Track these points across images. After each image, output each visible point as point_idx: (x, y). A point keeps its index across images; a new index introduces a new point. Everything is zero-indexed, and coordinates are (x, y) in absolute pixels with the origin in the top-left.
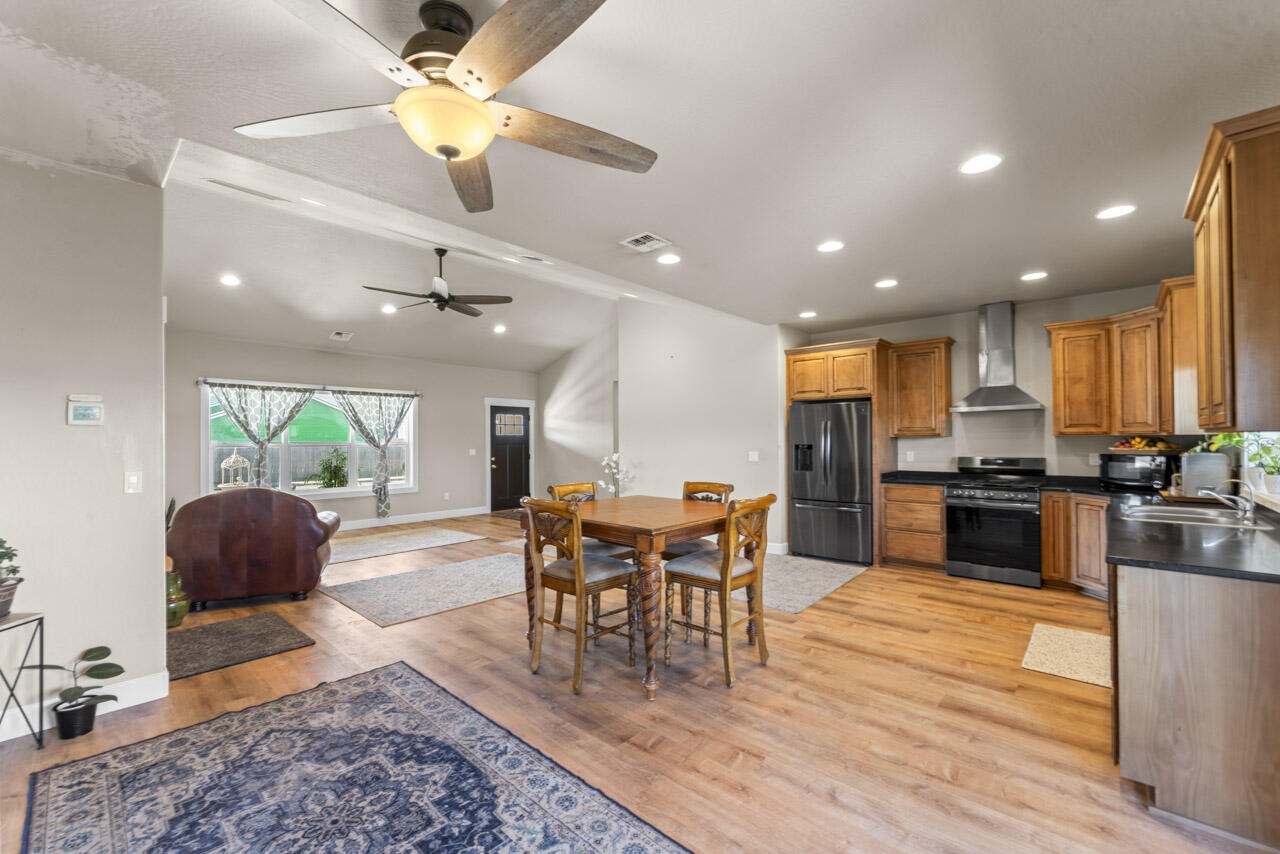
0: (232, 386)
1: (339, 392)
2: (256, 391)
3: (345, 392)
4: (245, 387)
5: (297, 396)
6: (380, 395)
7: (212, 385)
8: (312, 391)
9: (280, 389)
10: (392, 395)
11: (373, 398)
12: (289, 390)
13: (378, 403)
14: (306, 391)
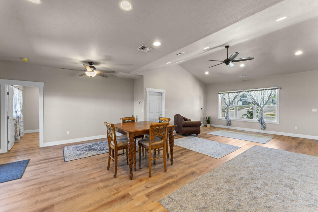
0: (222, 93)
1: (247, 91)
2: (227, 94)
3: (249, 91)
4: (225, 93)
5: (236, 94)
6: (261, 90)
7: (219, 94)
8: (240, 92)
9: (232, 93)
10: (266, 90)
11: (259, 92)
12: (234, 92)
13: (260, 93)
14: (238, 92)
